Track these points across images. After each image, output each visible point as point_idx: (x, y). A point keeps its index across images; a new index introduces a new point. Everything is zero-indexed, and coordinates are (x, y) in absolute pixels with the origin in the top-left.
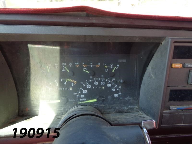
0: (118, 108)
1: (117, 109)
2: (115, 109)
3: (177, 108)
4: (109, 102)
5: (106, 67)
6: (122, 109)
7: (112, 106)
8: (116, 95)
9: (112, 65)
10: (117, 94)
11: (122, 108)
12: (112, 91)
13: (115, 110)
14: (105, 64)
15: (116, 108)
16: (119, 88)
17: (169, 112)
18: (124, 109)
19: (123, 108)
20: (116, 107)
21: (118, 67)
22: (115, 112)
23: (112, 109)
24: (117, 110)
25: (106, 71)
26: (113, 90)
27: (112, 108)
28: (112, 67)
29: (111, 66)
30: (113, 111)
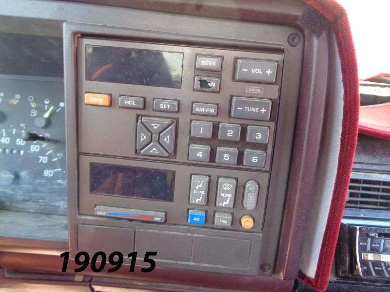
0: (43, 202)
1: (42, 204)
2: (36, 204)
3: (109, 213)
4: (25, 186)
5: (33, 105)
6: (53, 206)
7: (31, 196)
8: (48, 173)
9: (47, 103)
10: (50, 171)
11: (52, 204)
12: (40, 161)
13: (38, 207)
14: (31, 99)
15: (40, 201)
16: (58, 157)
17: (92, 220)
18: (59, 206)
19: (56, 204)
20: (39, 199)
21: (60, 109)
22: (36, 210)
23: (29, 203)
24: (42, 207)
25: (33, 114)
26: (44, 159)
27: (31, 201)
28: (46, 106)
29: (45, 104)
30: (32, 208)
